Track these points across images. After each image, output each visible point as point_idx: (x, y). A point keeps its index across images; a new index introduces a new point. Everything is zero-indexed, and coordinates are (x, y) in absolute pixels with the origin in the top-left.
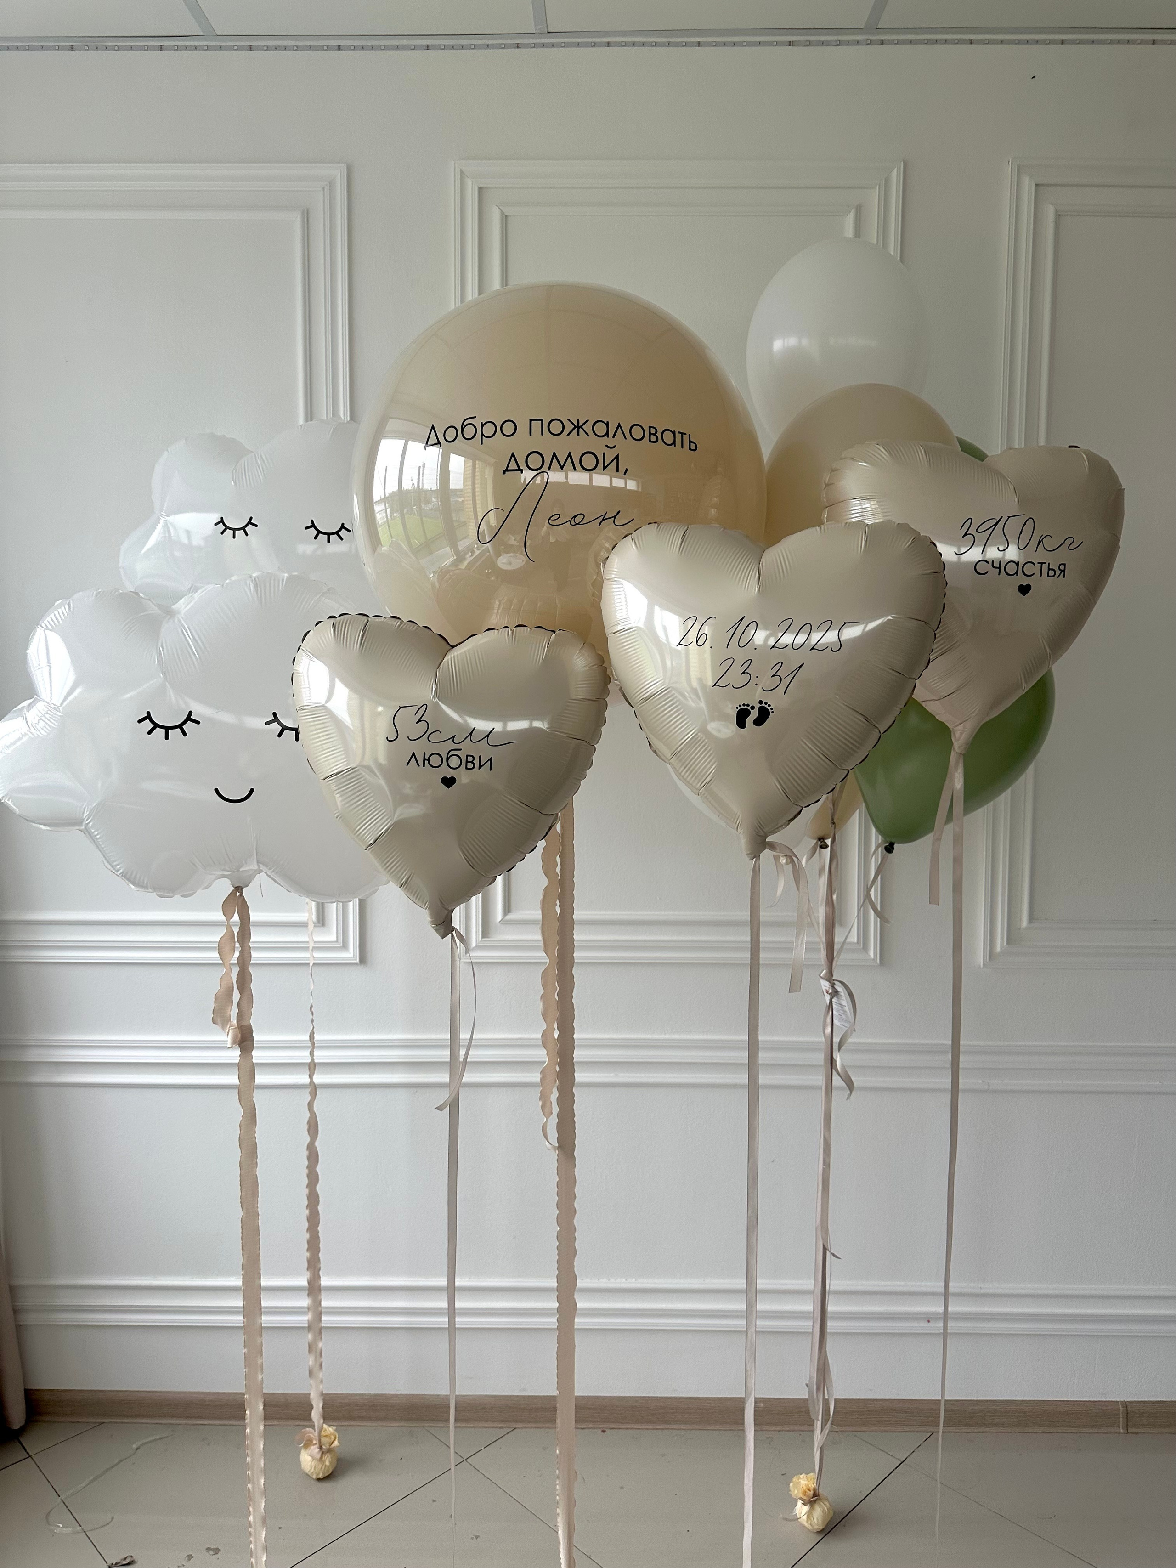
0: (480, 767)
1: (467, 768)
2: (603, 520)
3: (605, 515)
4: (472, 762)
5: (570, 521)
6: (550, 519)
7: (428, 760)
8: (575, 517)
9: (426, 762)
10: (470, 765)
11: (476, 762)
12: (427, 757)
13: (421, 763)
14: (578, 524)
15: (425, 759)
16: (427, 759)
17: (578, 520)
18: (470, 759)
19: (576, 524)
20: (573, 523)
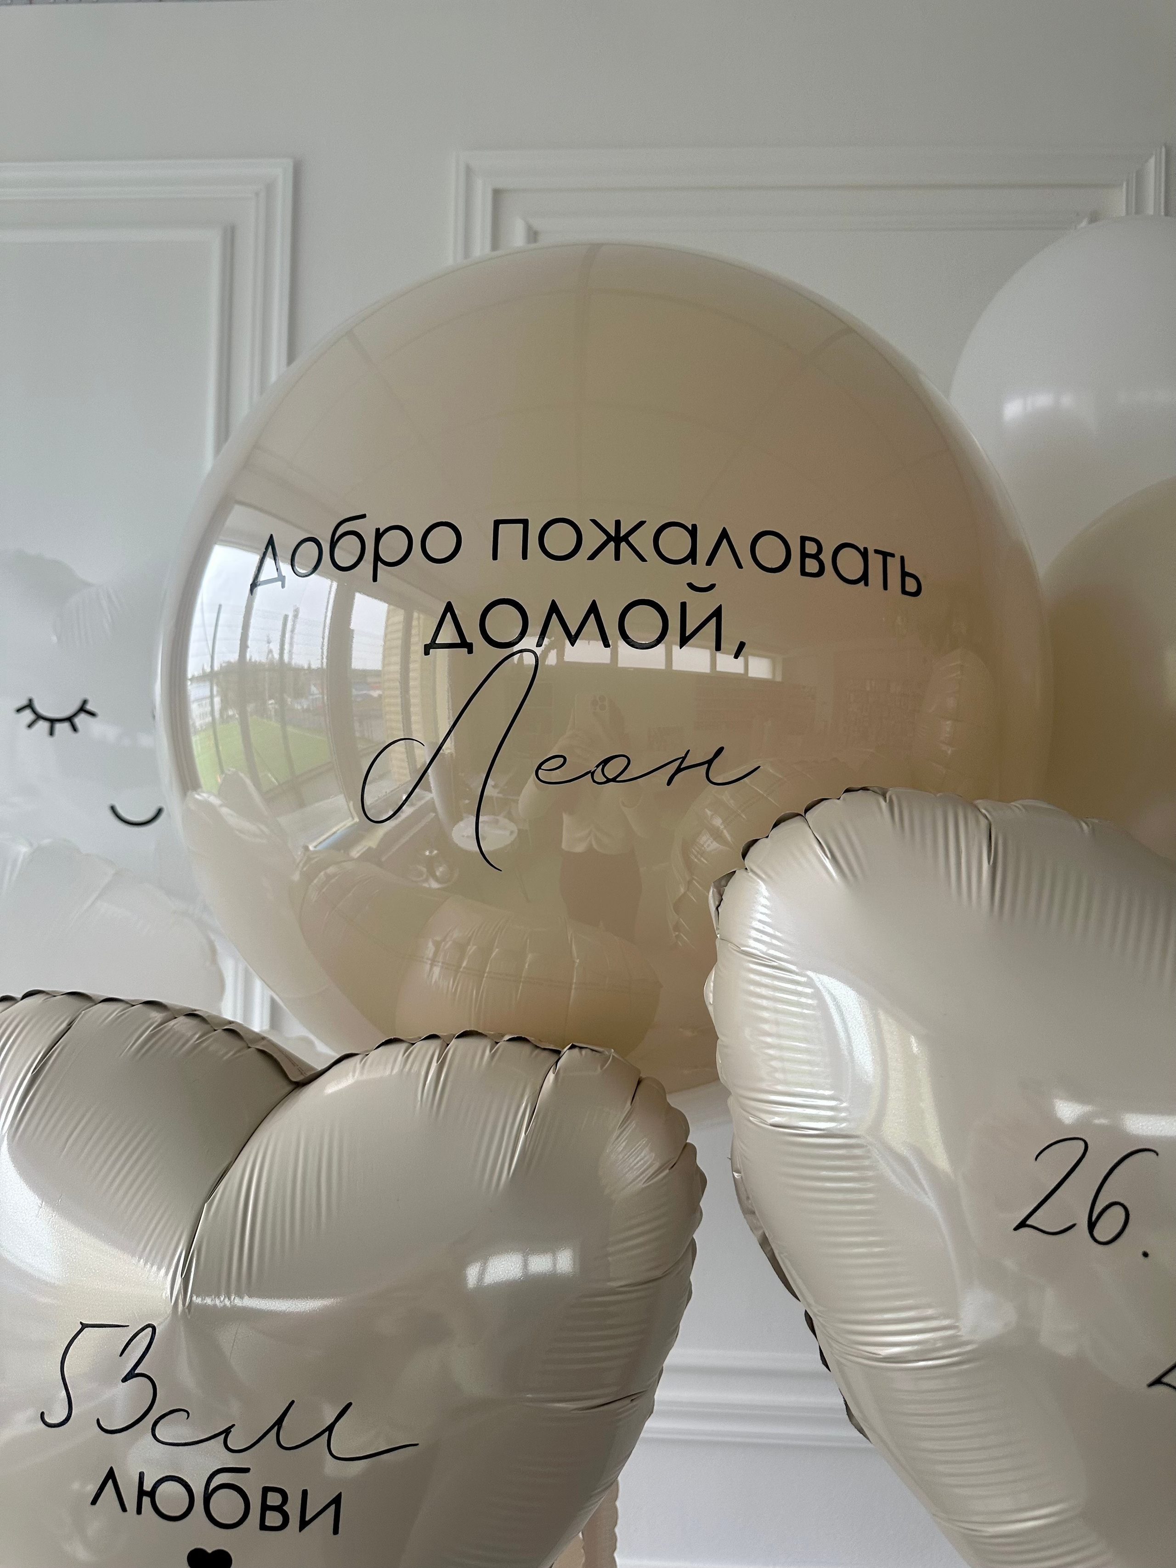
0: (304, 1524)
1: (263, 1527)
2: (679, 770)
3: (684, 758)
4: (279, 1509)
5: (593, 774)
6: (539, 767)
7: (152, 1494)
8: (606, 762)
9: (146, 1500)
10: (274, 1518)
11: (293, 1508)
12: (148, 1487)
13: (131, 1503)
14: (614, 780)
15: (141, 1493)
16: (147, 1494)
17: (612, 770)
18: (274, 1499)
19: (608, 780)
20: (599, 777)
